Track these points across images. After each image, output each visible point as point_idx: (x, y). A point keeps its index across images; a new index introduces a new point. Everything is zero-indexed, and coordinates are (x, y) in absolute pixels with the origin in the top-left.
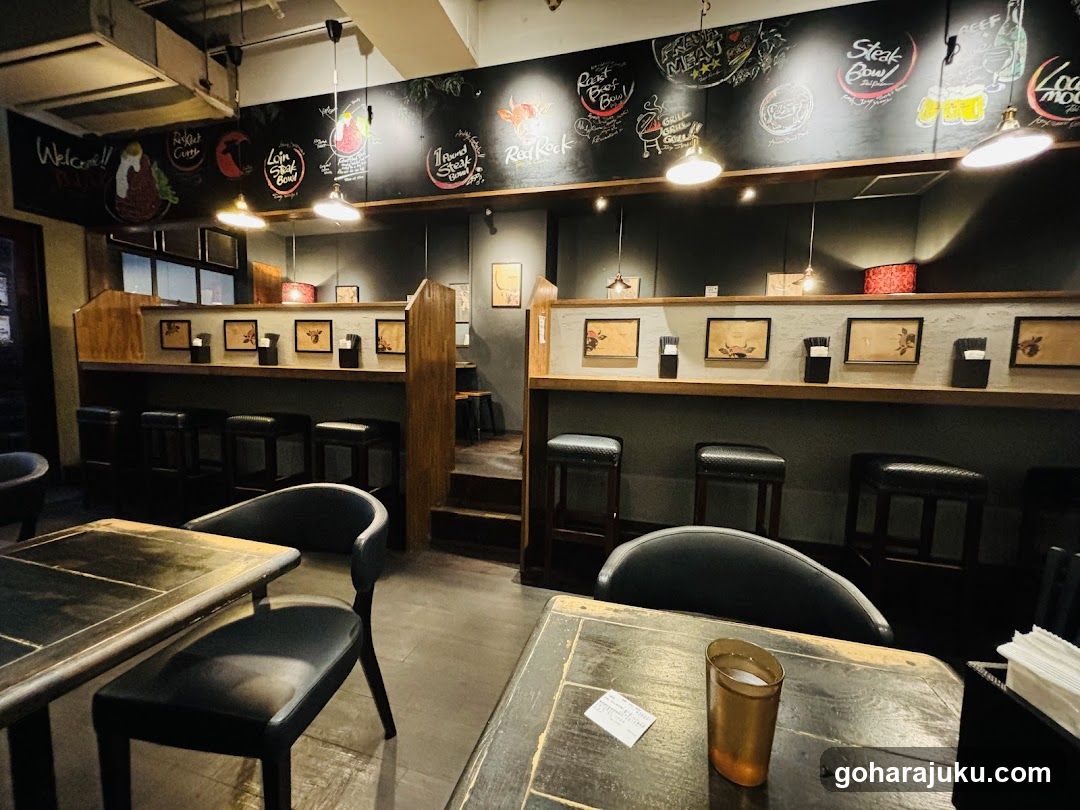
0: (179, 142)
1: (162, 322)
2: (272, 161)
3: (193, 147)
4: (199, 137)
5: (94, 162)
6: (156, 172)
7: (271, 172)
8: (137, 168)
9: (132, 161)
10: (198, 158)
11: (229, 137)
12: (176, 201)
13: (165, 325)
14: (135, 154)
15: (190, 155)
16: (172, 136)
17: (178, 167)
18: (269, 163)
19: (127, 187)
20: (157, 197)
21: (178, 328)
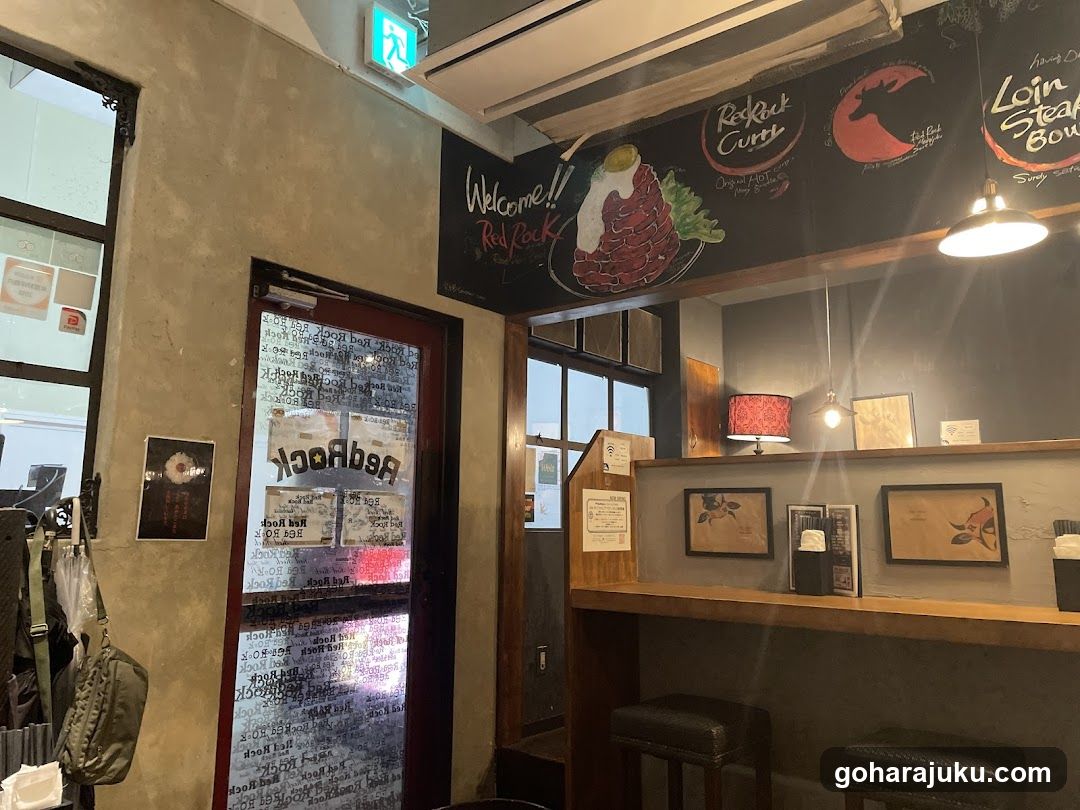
0: (732, 122)
1: (688, 493)
2: (1006, 100)
3: (767, 125)
4: (784, 101)
5: (533, 199)
6: (671, 191)
7: (1004, 127)
8: (626, 191)
9: (614, 181)
10: (781, 142)
11: (871, 81)
12: (719, 236)
13: (696, 501)
14: (623, 166)
15: (759, 141)
16: (716, 115)
17: (727, 171)
18: (996, 109)
19: (602, 231)
20: (672, 237)
21: (736, 506)
